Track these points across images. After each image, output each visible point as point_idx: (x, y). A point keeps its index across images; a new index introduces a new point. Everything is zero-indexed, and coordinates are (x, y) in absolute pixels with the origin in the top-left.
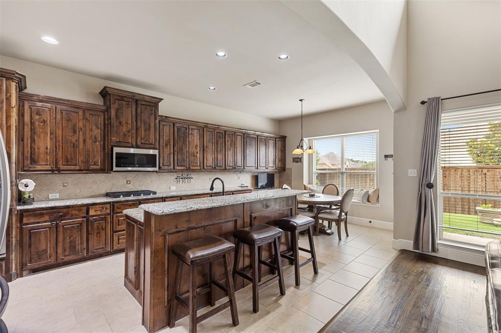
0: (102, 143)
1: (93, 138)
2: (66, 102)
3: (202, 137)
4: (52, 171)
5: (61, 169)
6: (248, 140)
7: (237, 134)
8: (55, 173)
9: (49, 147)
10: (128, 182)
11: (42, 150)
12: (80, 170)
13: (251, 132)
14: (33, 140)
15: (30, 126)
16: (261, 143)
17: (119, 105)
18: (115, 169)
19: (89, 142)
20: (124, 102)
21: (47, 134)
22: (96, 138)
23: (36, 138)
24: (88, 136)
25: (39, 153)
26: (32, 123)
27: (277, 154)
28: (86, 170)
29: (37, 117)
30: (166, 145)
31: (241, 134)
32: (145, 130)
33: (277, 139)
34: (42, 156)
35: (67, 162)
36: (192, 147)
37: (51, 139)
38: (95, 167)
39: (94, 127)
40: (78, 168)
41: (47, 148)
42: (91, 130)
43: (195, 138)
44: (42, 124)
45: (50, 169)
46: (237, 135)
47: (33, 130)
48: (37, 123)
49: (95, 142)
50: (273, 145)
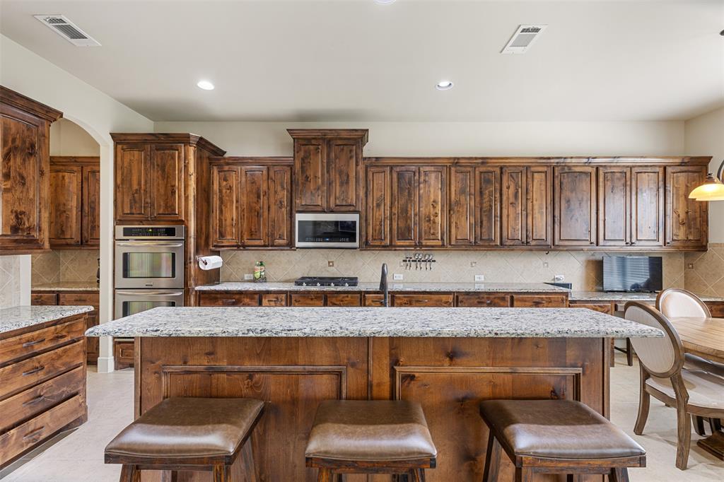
0: (288, 208)
1: (278, 202)
2: (250, 161)
3: (446, 185)
4: (238, 246)
5: (246, 244)
6: (565, 181)
7: (533, 169)
8: (241, 250)
9: (234, 218)
10: (331, 264)
11: (229, 222)
12: (265, 246)
13: (574, 160)
14: (221, 211)
15: (218, 194)
16: (609, 184)
17: (305, 152)
18: (298, 244)
19: (273, 208)
20: (312, 147)
21: (233, 202)
22: (281, 202)
23: (223, 208)
24: (272, 200)
25: (225, 224)
26: (220, 191)
27: (669, 207)
28: (272, 246)
29: (225, 183)
30: (378, 205)
31: (545, 169)
32: (342, 184)
33: (669, 170)
34: (228, 229)
35: (252, 235)
36: (426, 206)
37: (237, 208)
38: (281, 242)
39: (279, 188)
40: (262, 242)
41: (232, 220)
42: (276, 192)
43: (432, 190)
44: (228, 191)
45: (235, 244)
46: (533, 172)
47: (221, 199)
48: (224, 191)
49: (281, 208)
50: (654, 186)
